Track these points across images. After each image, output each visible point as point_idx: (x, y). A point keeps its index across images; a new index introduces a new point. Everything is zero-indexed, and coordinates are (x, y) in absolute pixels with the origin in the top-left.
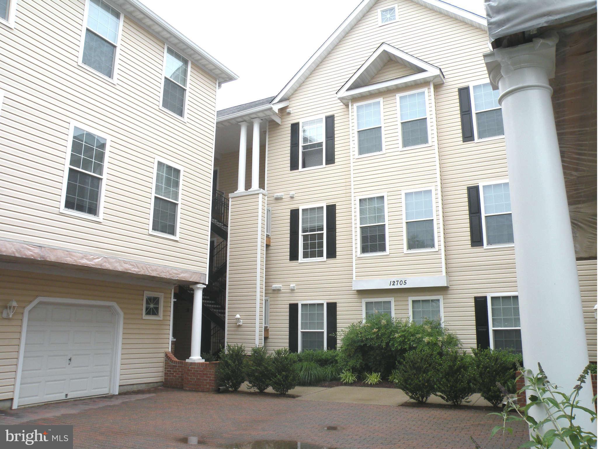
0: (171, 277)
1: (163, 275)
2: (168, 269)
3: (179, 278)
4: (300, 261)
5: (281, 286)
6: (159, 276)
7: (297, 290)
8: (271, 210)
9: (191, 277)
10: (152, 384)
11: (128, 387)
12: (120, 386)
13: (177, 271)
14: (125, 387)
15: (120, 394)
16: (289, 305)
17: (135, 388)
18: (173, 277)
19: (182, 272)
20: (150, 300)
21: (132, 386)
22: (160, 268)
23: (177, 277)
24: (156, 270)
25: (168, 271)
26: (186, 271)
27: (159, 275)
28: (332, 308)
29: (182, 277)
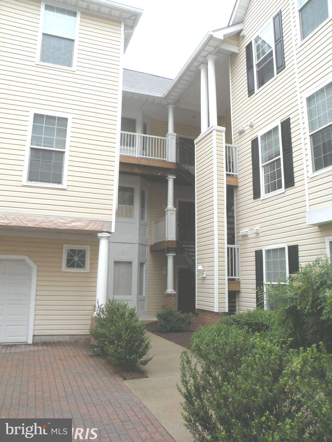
0: (57, 227)
1: (44, 225)
2: (51, 219)
3: (68, 227)
4: (262, 198)
5: (247, 230)
6: (38, 227)
7: (261, 233)
8: (237, 147)
9: (87, 226)
10: (78, 337)
11: (47, 337)
12: (34, 336)
13: (66, 220)
14: (42, 337)
15: (35, 344)
16: (255, 253)
17: (55, 339)
18: (59, 227)
19: (73, 221)
20: (72, 253)
21: (51, 337)
22: (39, 218)
23: (66, 226)
24: (33, 221)
25: (51, 221)
26: (79, 220)
27: (38, 225)
28: (294, 250)
29: (74, 226)
